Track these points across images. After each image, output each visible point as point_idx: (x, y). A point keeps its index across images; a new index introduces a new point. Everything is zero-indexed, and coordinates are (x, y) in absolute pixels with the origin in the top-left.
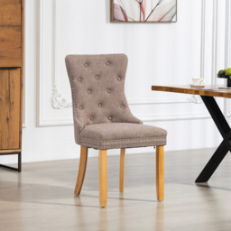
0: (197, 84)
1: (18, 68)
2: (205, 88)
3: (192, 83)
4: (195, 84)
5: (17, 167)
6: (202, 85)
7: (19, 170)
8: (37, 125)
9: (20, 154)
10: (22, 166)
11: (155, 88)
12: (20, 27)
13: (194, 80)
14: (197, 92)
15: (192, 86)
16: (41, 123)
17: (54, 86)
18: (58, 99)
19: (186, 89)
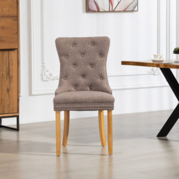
0: (158, 59)
1: (16, 49)
2: (164, 62)
3: (153, 58)
4: (156, 60)
5: (16, 127)
6: (161, 59)
7: (17, 129)
8: (30, 94)
9: (18, 117)
10: (20, 127)
11: (124, 63)
12: (16, 17)
13: (155, 56)
14: (158, 66)
15: (153, 61)
16: (33, 93)
17: (43, 64)
18: (46, 73)
19: (149, 63)
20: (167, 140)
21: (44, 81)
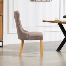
0: (57, 20)
4: (56, 20)
6: (58, 20)
7: (2, 47)
8: (8, 33)
11: (44, 21)
13: (56, 19)
16: (9, 33)
18: (14, 25)
19: (53, 22)
20: (60, 52)
21: (13, 28)
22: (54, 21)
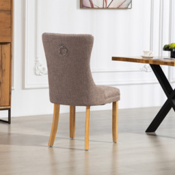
0: (147, 55)
2: (154, 59)
3: (143, 55)
4: (146, 56)
6: (151, 56)
7: (8, 122)
8: (23, 88)
9: (9, 110)
11: (114, 59)
12: (10, 12)
13: (145, 52)
14: (147, 62)
16: (26, 87)
17: (36, 58)
18: (39, 67)
19: (139, 60)
20: (155, 135)
21: (37, 75)
22: (141, 58)
